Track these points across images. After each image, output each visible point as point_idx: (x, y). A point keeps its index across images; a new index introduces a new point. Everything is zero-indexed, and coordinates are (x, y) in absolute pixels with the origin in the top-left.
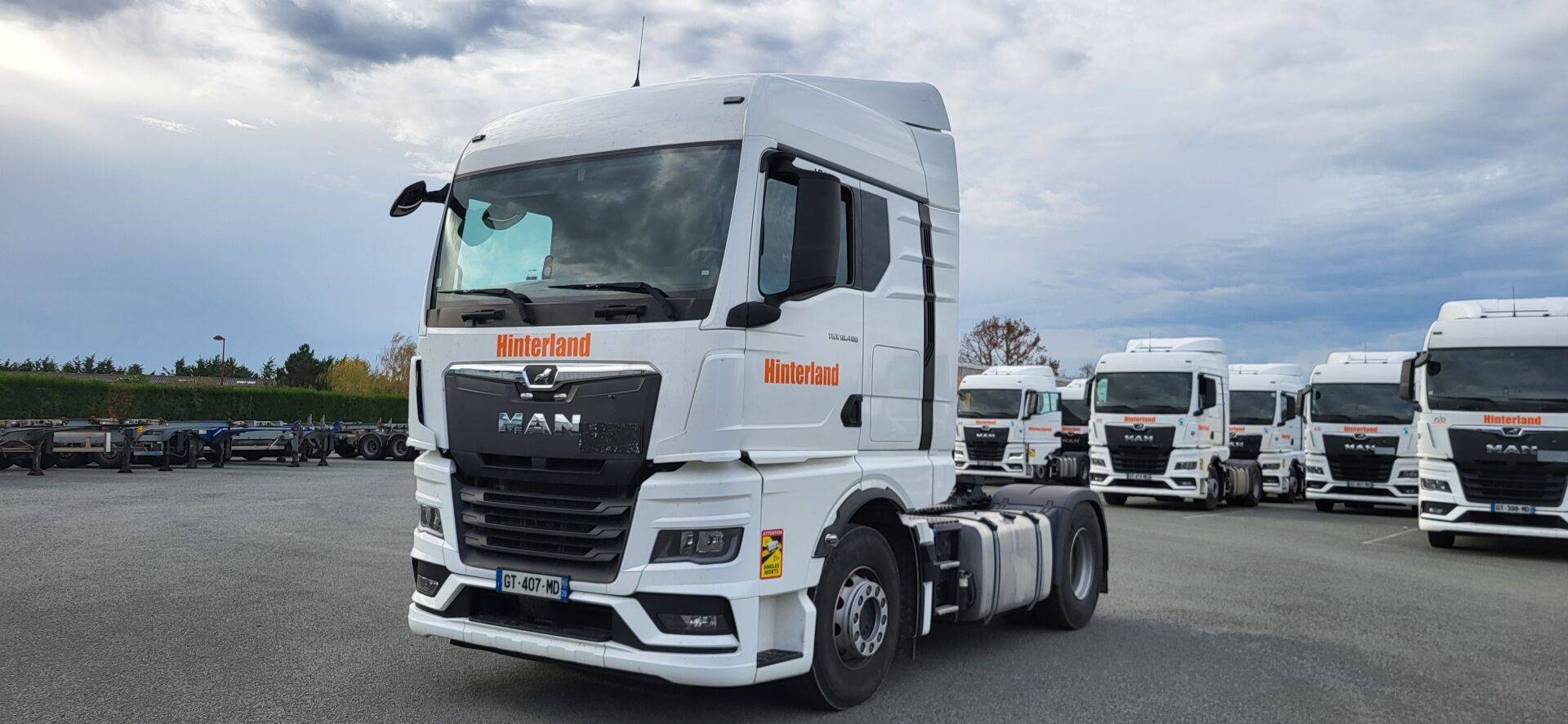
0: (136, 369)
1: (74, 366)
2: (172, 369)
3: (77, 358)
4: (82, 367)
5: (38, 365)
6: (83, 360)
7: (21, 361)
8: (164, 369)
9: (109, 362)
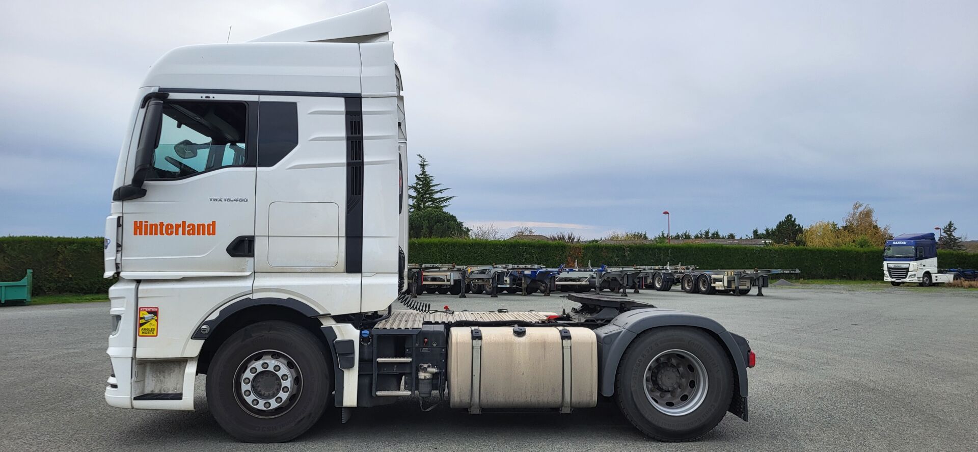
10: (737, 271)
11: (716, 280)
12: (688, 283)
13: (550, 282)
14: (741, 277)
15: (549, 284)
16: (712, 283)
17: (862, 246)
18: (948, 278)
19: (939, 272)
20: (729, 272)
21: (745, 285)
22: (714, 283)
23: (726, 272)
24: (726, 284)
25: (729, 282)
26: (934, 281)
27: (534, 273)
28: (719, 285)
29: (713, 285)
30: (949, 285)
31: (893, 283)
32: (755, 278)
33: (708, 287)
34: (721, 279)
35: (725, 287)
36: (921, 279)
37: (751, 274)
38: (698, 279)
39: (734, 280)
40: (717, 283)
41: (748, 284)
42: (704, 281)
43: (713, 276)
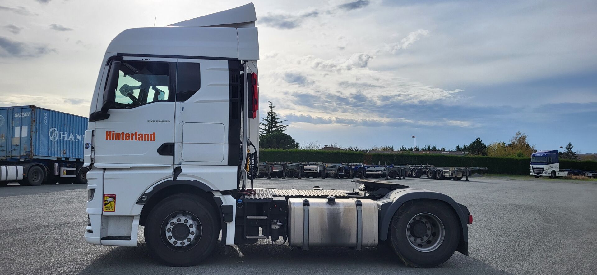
0: (443, 149)
1: (424, 149)
2: (455, 149)
3: (425, 146)
4: (427, 149)
5: (415, 149)
6: (427, 147)
7: (410, 148)
8: (452, 149)
9: (435, 147)
10: (455, 168)
11: (445, 172)
12: (430, 174)
13: (364, 172)
14: (458, 171)
15: (363, 173)
16: (443, 174)
17: (519, 156)
18: (565, 174)
19: (560, 171)
20: (452, 169)
21: (460, 175)
22: (444, 174)
23: (450, 168)
24: (450, 175)
25: (452, 174)
26: (557, 175)
27: (356, 168)
28: (447, 175)
29: (443, 175)
30: (565, 178)
31: (535, 176)
32: (465, 171)
33: (441, 176)
34: (448, 172)
35: (450, 176)
36: (550, 174)
37: (463, 169)
38: (435, 172)
39: (454, 173)
40: (446, 174)
41: (461, 174)
42: (439, 173)
43: (443, 171)
